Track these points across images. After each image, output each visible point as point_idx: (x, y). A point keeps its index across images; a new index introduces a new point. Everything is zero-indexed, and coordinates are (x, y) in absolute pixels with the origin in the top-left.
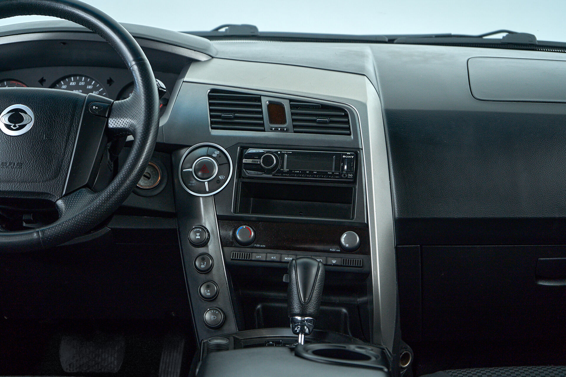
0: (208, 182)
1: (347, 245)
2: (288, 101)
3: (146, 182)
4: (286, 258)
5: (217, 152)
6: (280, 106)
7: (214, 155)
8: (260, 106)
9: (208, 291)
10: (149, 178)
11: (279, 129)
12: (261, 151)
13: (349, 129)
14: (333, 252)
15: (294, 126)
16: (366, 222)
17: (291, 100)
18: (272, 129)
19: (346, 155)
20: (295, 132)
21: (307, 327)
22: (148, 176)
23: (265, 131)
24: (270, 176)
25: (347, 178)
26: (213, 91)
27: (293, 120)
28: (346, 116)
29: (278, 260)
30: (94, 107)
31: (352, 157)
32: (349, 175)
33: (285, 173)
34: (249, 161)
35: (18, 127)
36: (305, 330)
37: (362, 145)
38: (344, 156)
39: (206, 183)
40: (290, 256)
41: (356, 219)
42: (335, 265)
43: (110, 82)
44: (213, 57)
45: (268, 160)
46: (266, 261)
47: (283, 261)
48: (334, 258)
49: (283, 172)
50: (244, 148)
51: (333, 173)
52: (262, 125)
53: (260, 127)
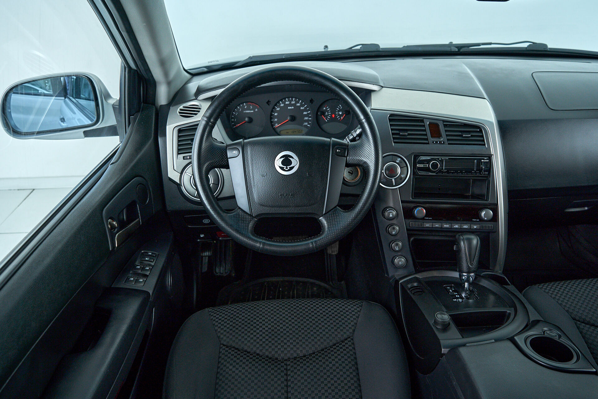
0: (394, 179)
1: (486, 219)
2: (442, 122)
3: (350, 176)
4: (445, 226)
5: (399, 159)
6: (437, 125)
7: (397, 162)
8: (424, 126)
9: (397, 247)
10: (352, 174)
11: (438, 142)
12: (428, 158)
13: (484, 141)
14: (474, 221)
15: (448, 140)
16: (496, 203)
17: (444, 121)
18: (433, 142)
19: (483, 159)
20: (449, 144)
21: (471, 277)
22: (351, 172)
23: (429, 144)
24: (434, 174)
25: (484, 175)
26: (392, 115)
27: (447, 135)
28: (481, 131)
29: (440, 227)
30: (338, 151)
31: (488, 161)
32: (486, 172)
33: (444, 172)
34: (422, 166)
35: (289, 168)
36: (470, 279)
37: (492, 152)
38: (482, 161)
39: (393, 180)
40: (447, 224)
41: (490, 201)
42: (475, 229)
43: (312, 101)
44: (383, 87)
45: (435, 166)
46: (432, 227)
47: (443, 227)
48: (475, 224)
49: (443, 172)
50: (416, 157)
51: (475, 171)
52: (427, 139)
53: (426, 142)
